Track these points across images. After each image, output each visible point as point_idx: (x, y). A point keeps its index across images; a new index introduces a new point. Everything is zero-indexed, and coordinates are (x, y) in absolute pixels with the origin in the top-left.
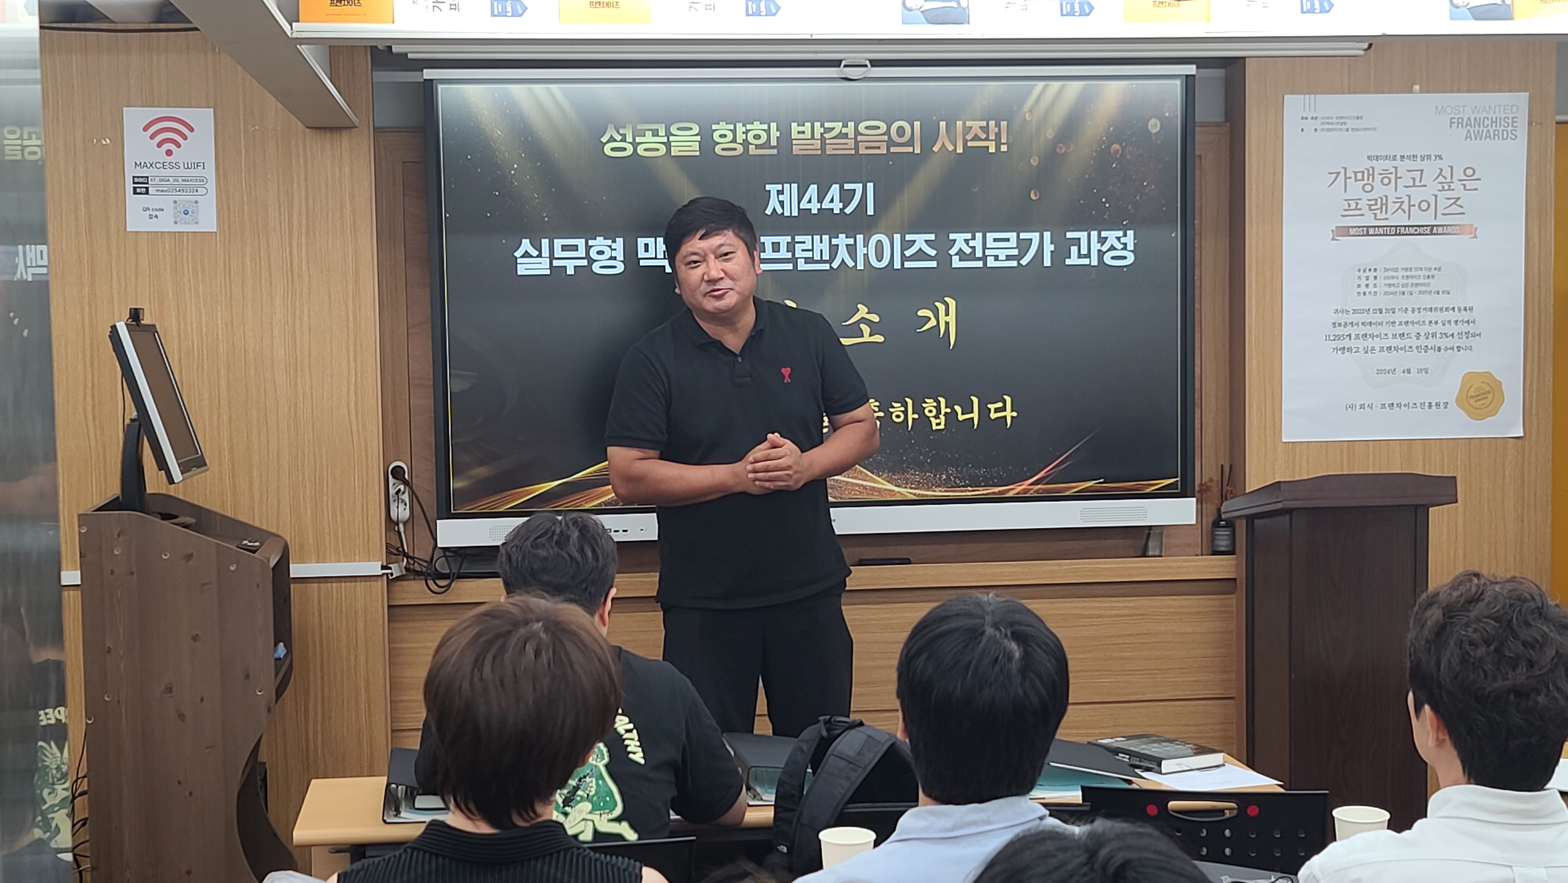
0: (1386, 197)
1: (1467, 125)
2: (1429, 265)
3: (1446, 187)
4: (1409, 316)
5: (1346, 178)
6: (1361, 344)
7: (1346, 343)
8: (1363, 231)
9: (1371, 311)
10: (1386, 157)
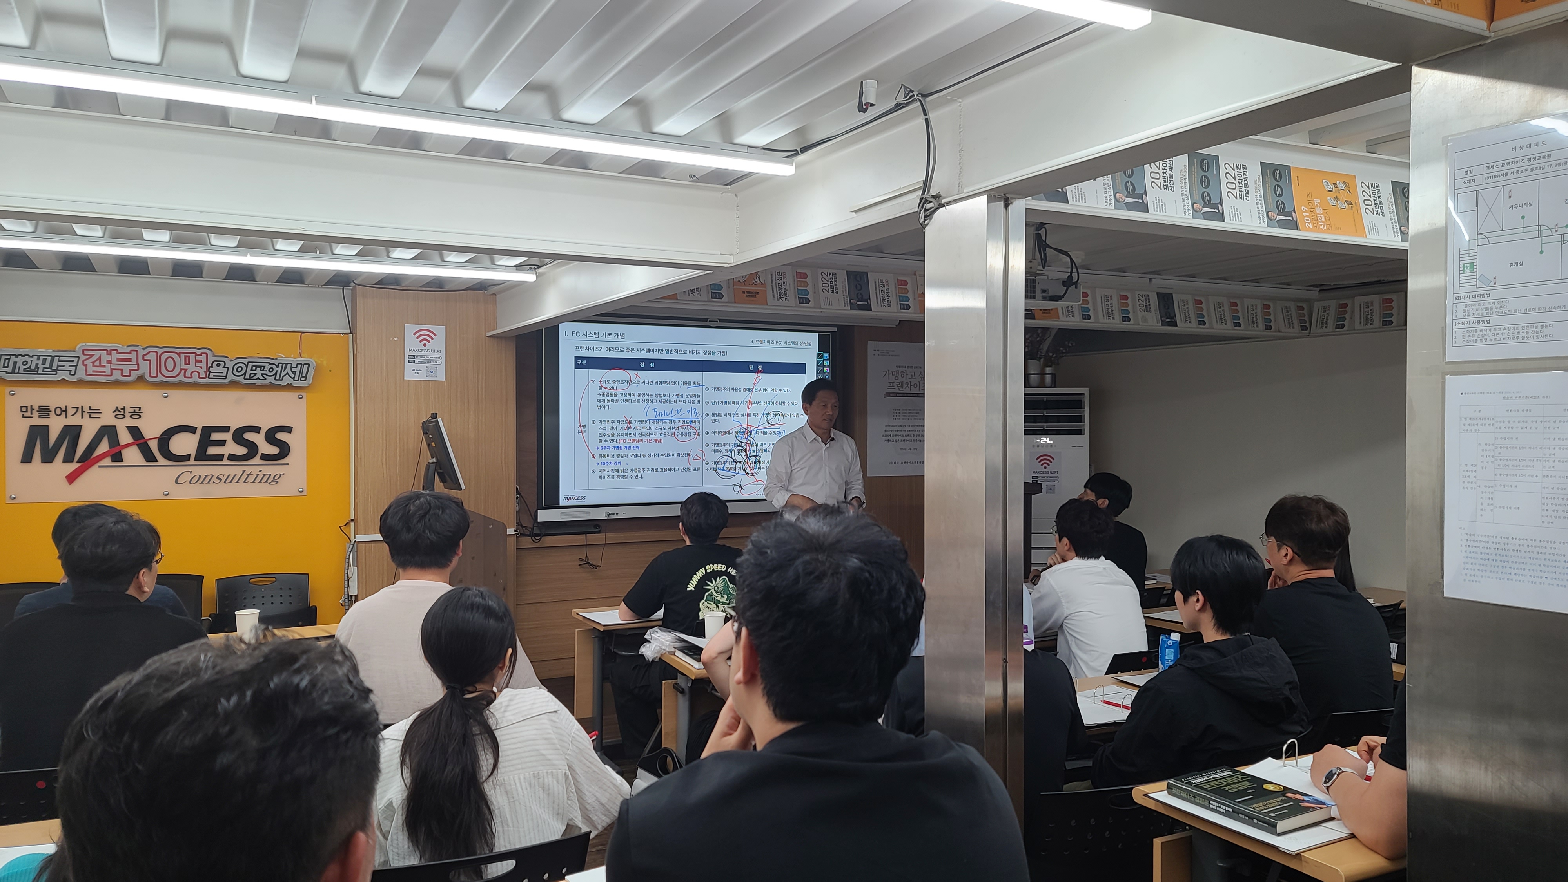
0: (903, 382)
4: (911, 428)
5: (889, 374)
6: (894, 438)
7: (889, 438)
8: (896, 394)
9: (898, 426)
10: (902, 367)
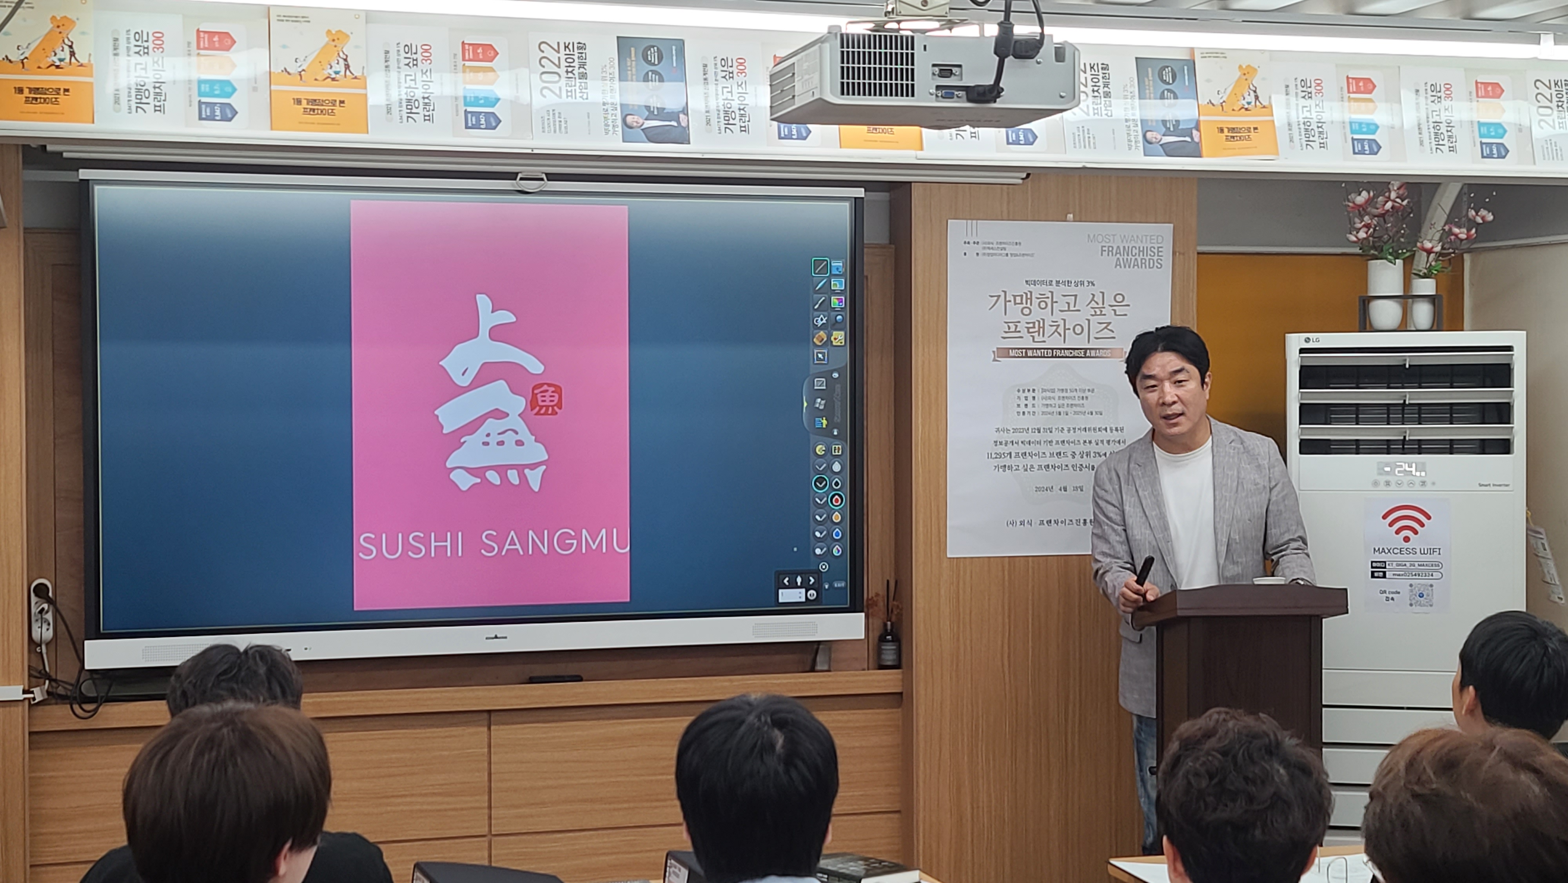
0: (1043, 320)
1: (1116, 253)
2: (1083, 387)
3: (1098, 313)
4: (1065, 436)
5: (1006, 301)
6: (1021, 462)
8: (1022, 353)
9: (1030, 430)
10: (1042, 282)
